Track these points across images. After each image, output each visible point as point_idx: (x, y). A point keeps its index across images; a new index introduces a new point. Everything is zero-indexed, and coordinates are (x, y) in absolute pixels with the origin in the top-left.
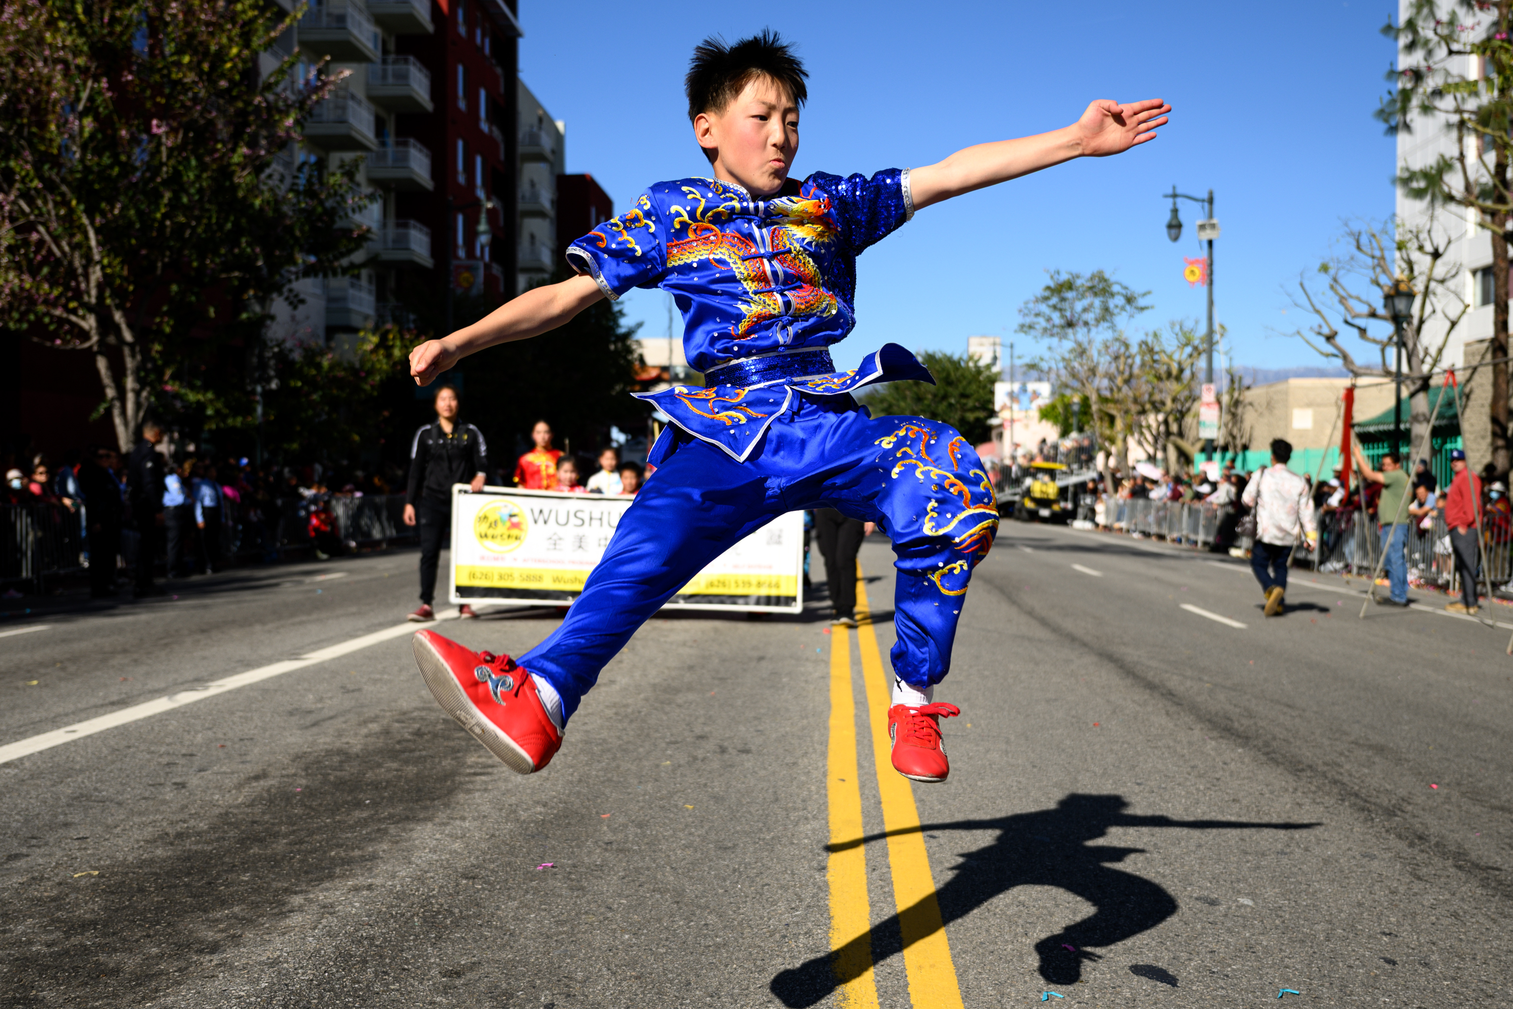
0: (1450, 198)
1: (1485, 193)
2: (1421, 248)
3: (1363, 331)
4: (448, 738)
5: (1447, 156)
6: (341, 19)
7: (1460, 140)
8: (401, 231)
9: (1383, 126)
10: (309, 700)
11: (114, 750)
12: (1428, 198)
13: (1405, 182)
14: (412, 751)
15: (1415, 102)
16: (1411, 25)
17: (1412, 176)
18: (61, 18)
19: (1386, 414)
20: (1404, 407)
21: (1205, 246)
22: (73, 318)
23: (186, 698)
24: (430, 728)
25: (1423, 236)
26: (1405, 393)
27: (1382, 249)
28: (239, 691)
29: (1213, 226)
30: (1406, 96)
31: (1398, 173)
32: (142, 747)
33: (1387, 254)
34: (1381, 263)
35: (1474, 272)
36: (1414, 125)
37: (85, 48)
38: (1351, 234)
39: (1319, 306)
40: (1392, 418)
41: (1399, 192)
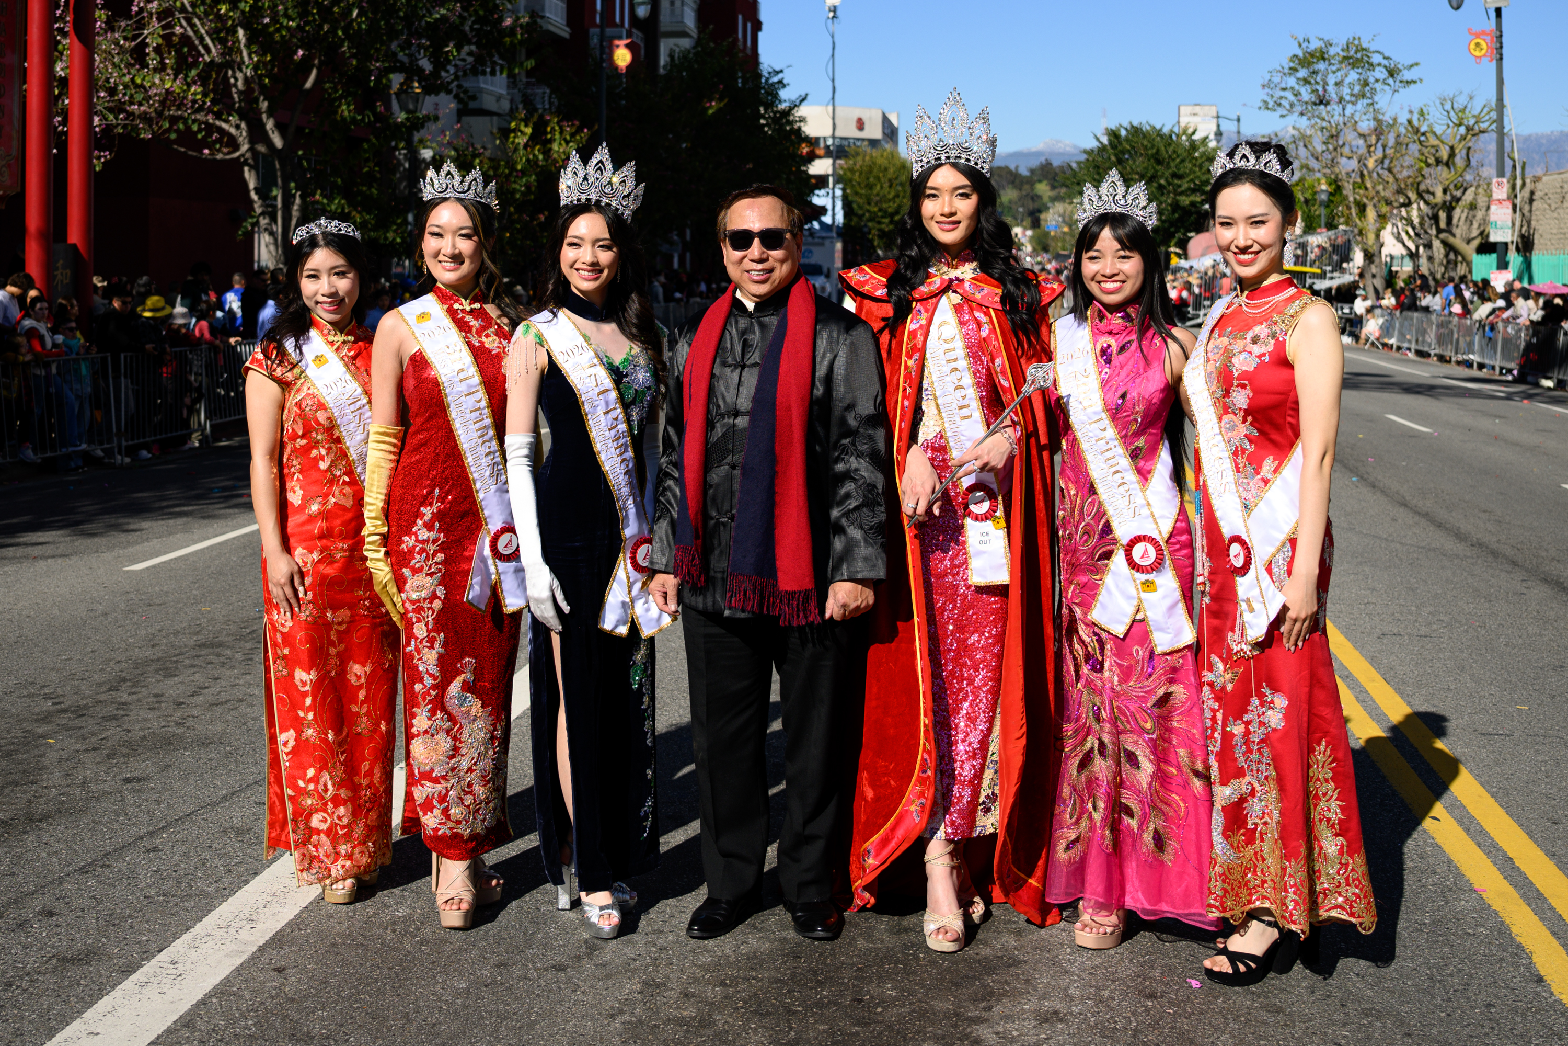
21: (1493, 15)
22: (223, 125)
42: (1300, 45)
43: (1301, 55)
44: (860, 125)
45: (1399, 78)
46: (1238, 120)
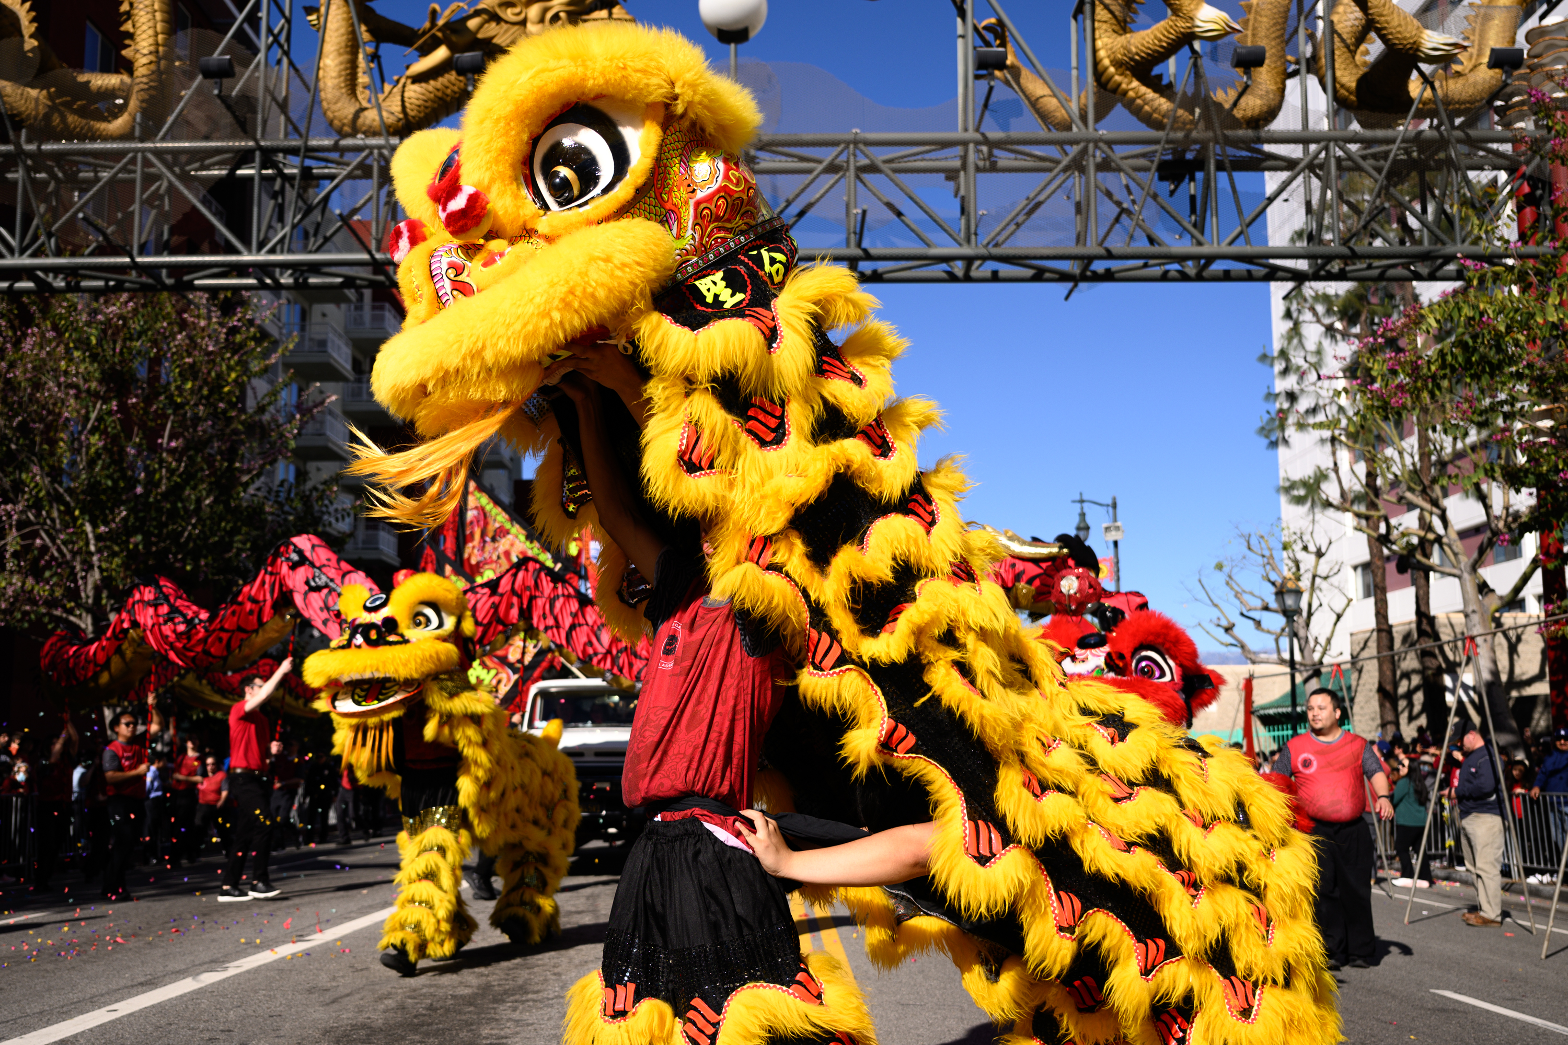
0: (1328, 504)
1: (1358, 498)
2: (1305, 548)
3: (1258, 623)
4: (460, 1013)
5: (1323, 467)
6: (323, 344)
7: (1334, 453)
8: (371, 532)
9: (1265, 442)
10: (323, 980)
11: (157, 1028)
12: (1309, 504)
13: (1287, 490)
14: (430, 1024)
15: (1292, 419)
16: (1283, 354)
17: (1293, 485)
18: (76, 348)
19: (1284, 697)
20: (1298, 691)
21: (1112, 546)
22: (72, 618)
23: (209, 978)
24: (441, 1003)
25: (1306, 537)
26: (1299, 679)
27: (1270, 549)
28: (257, 970)
29: (1117, 528)
30: (1282, 415)
31: (1281, 483)
32: (182, 1024)
33: (1275, 553)
34: (1270, 562)
35: (1355, 568)
36: (1291, 440)
37: (97, 375)
38: (1242, 536)
39: (1216, 601)
40: (1289, 702)
41: (1283, 499)
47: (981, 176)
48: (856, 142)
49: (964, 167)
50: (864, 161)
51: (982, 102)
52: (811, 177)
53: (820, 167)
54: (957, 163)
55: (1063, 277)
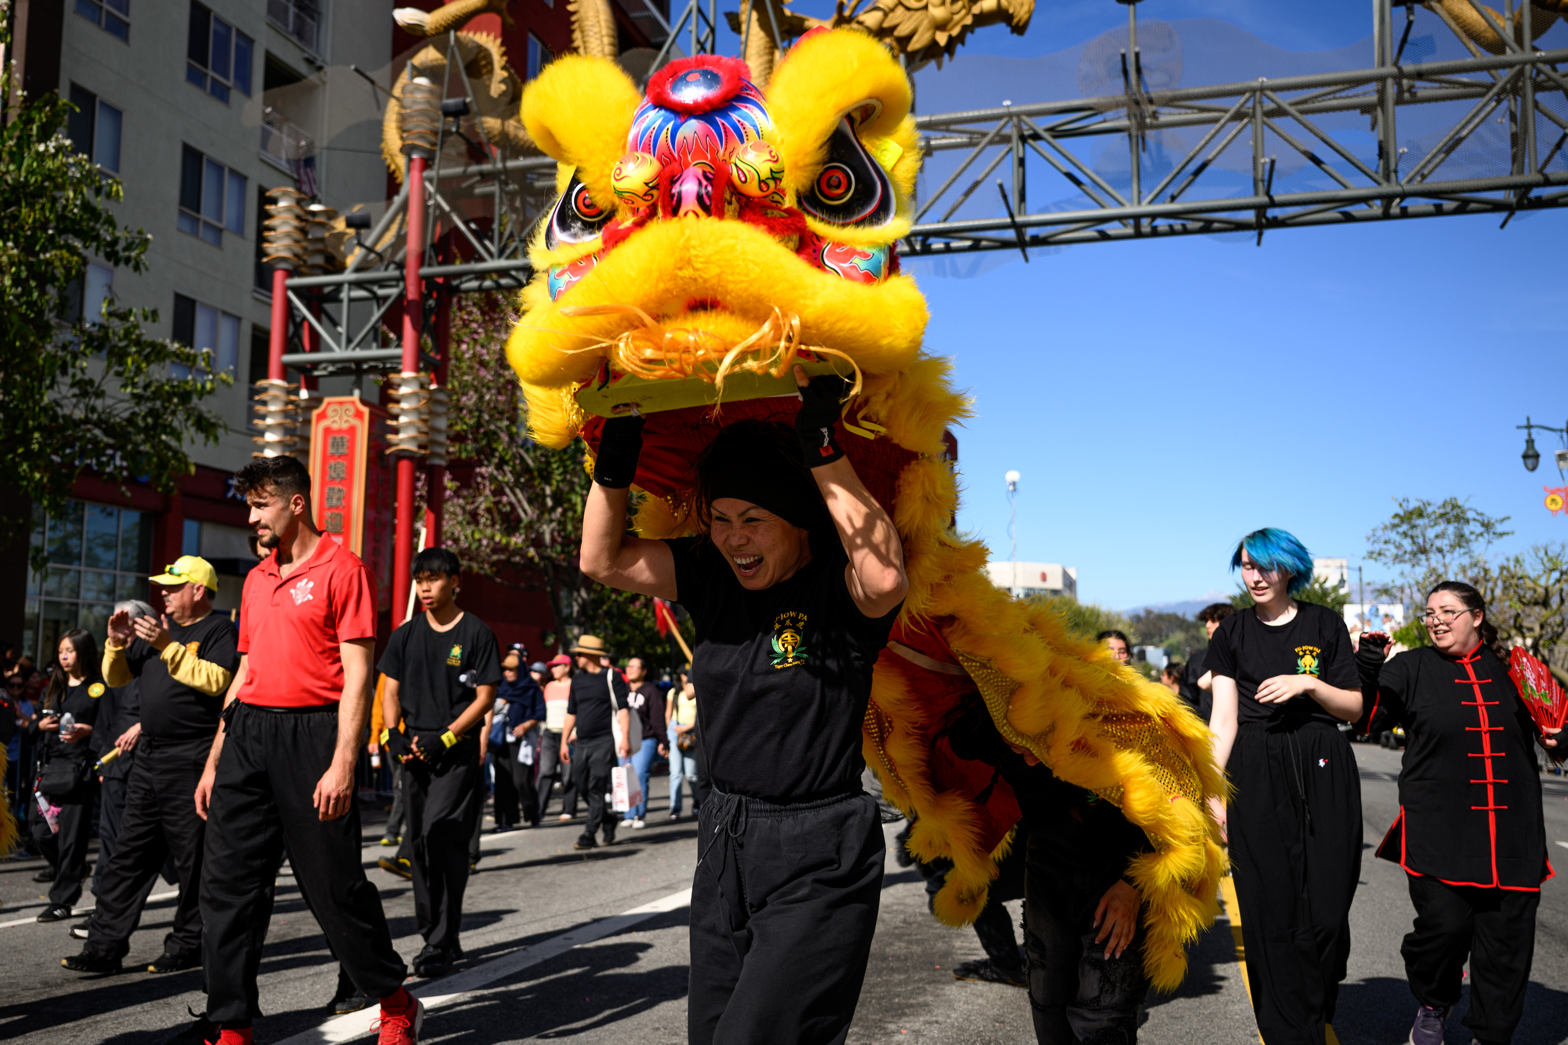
42: (1401, 505)
43: (1401, 513)
44: (1044, 577)
45: (1491, 531)
46: (1360, 569)
47: (1401, 109)
48: (1262, 89)
49: (1382, 102)
50: (1270, 106)
51: (1400, 36)
52: (1218, 126)
53: (1228, 116)
54: (1374, 98)
55: (1496, 207)
